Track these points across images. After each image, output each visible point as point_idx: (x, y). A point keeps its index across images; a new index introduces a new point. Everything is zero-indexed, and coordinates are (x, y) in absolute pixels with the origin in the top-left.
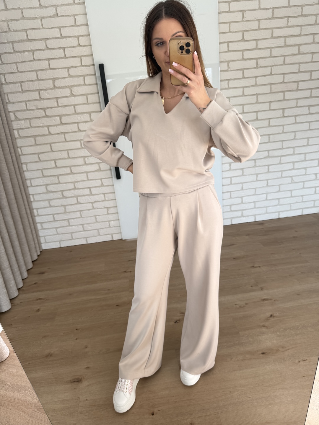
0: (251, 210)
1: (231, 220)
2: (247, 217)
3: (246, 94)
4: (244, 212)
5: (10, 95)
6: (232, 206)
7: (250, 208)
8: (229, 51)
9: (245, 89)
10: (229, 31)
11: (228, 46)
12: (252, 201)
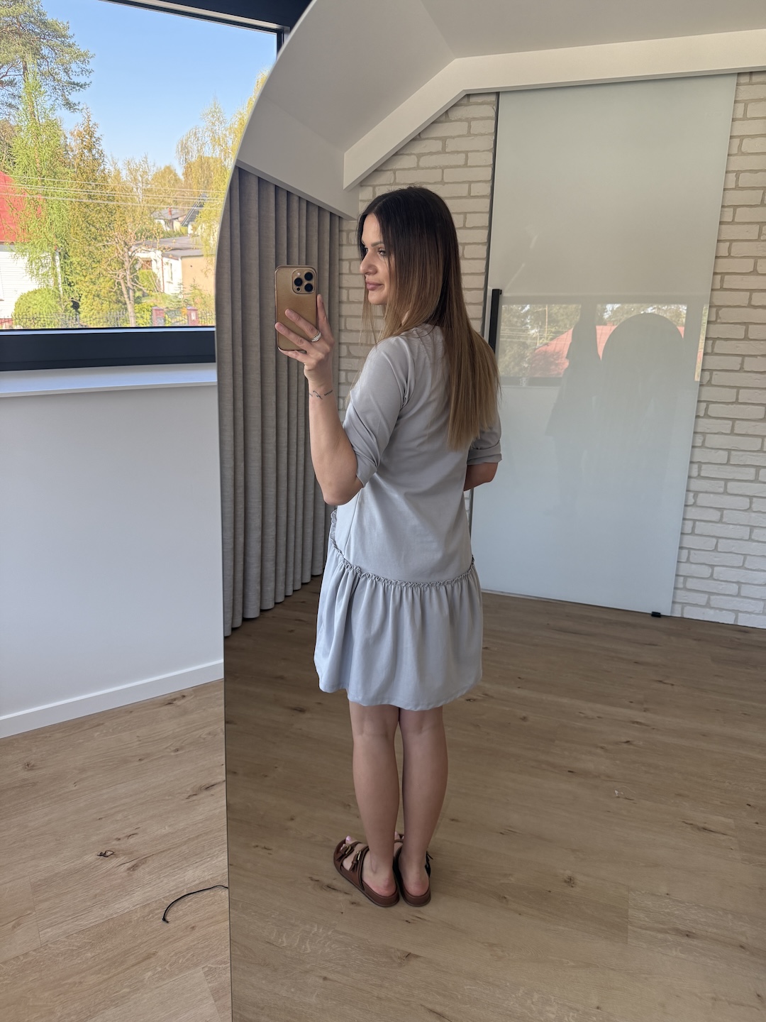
0: (730, 598)
1: (682, 609)
2: (718, 611)
3: (746, 368)
4: (712, 597)
5: (349, 320)
6: (689, 580)
7: (727, 593)
8: (722, 289)
9: (746, 358)
10: (727, 255)
11: (722, 280)
12: (734, 581)
